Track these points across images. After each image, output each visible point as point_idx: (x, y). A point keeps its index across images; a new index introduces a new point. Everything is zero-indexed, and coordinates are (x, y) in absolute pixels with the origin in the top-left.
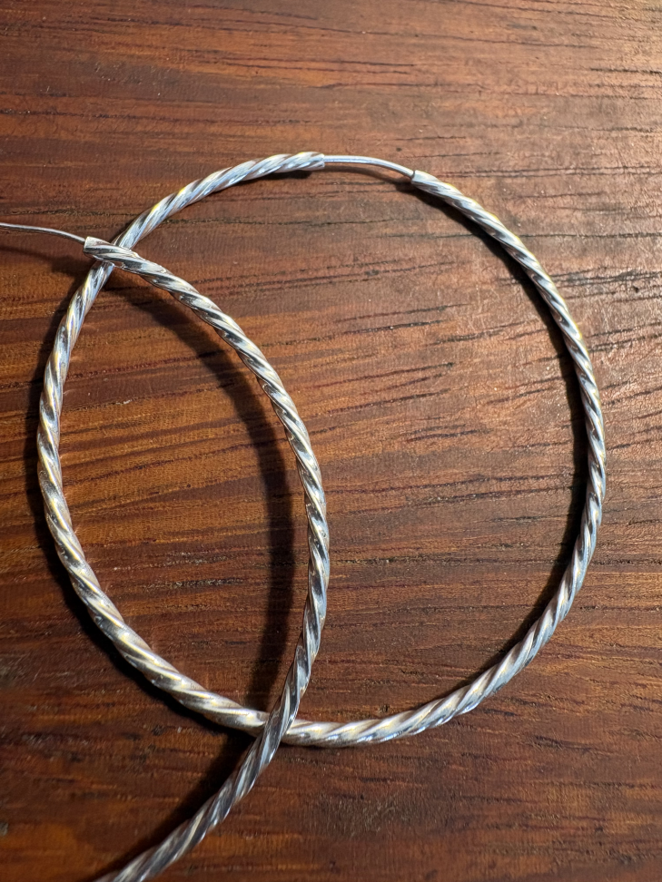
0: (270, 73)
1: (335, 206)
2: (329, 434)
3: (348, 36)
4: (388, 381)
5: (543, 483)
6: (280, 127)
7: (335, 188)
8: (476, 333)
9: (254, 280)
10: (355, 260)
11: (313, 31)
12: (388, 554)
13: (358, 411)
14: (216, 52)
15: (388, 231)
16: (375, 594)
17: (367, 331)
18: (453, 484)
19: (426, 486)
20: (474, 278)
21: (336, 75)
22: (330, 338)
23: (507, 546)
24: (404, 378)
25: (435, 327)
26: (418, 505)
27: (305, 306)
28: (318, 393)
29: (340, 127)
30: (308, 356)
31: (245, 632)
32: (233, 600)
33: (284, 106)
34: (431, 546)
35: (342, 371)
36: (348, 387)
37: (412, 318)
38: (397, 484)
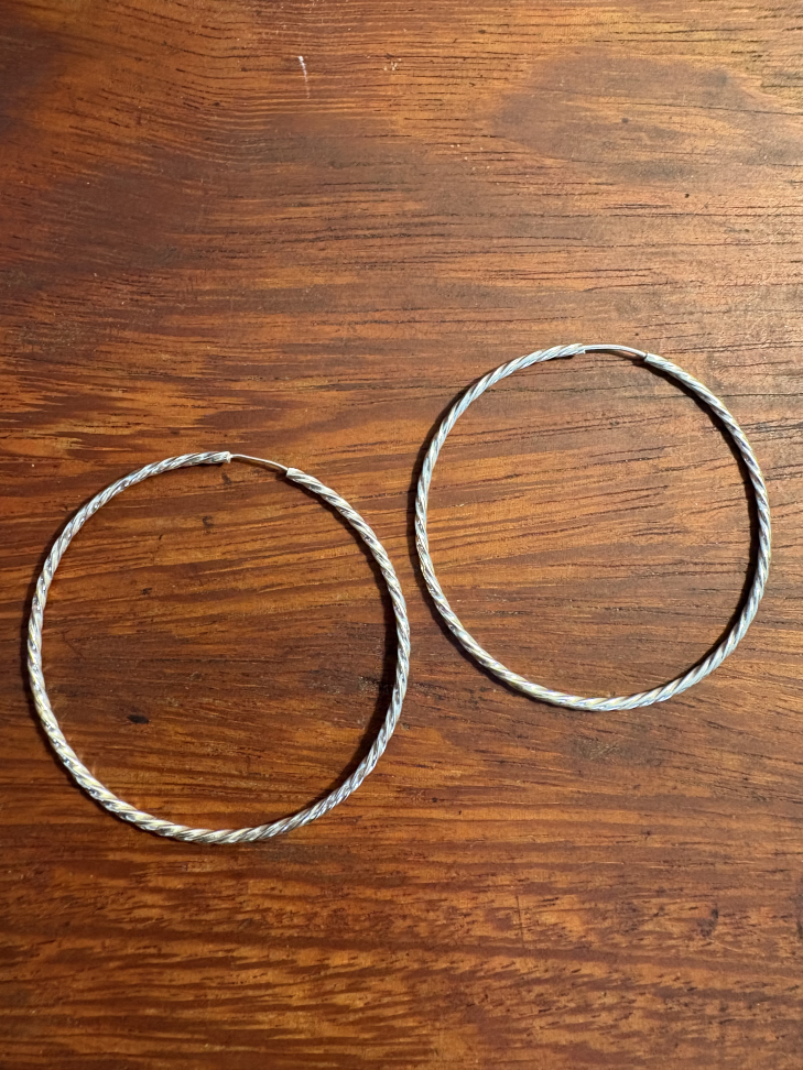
0: (548, 283)
1: (591, 378)
2: (583, 529)
3: (604, 251)
4: (622, 496)
5: (725, 568)
6: (555, 323)
7: (591, 364)
8: (687, 465)
9: (537, 429)
10: (603, 415)
11: (579, 249)
12: (619, 605)
13: (603, 516)
14: (512, 271)
15: (627, 394)
16: (609, 628)
17: (610, 463)
18: (664, 565)
19: (645, 565)
20: (686, 427)
21: (594, 281)
22: (585, 467)
23: (697, 606)
24: (634, 495)
25: (656, 461)
26: (639, 577)
27: (569, 447)
28: (576, 503)
29: (596, 320)
30: (571, 479)
31: (530, 642)
32: (524, 624)
33: (558, 306)
34: (645, 603)
35: (593, 489)
36: (596, 500)
37: (641, 455)
38: (626, 563)
